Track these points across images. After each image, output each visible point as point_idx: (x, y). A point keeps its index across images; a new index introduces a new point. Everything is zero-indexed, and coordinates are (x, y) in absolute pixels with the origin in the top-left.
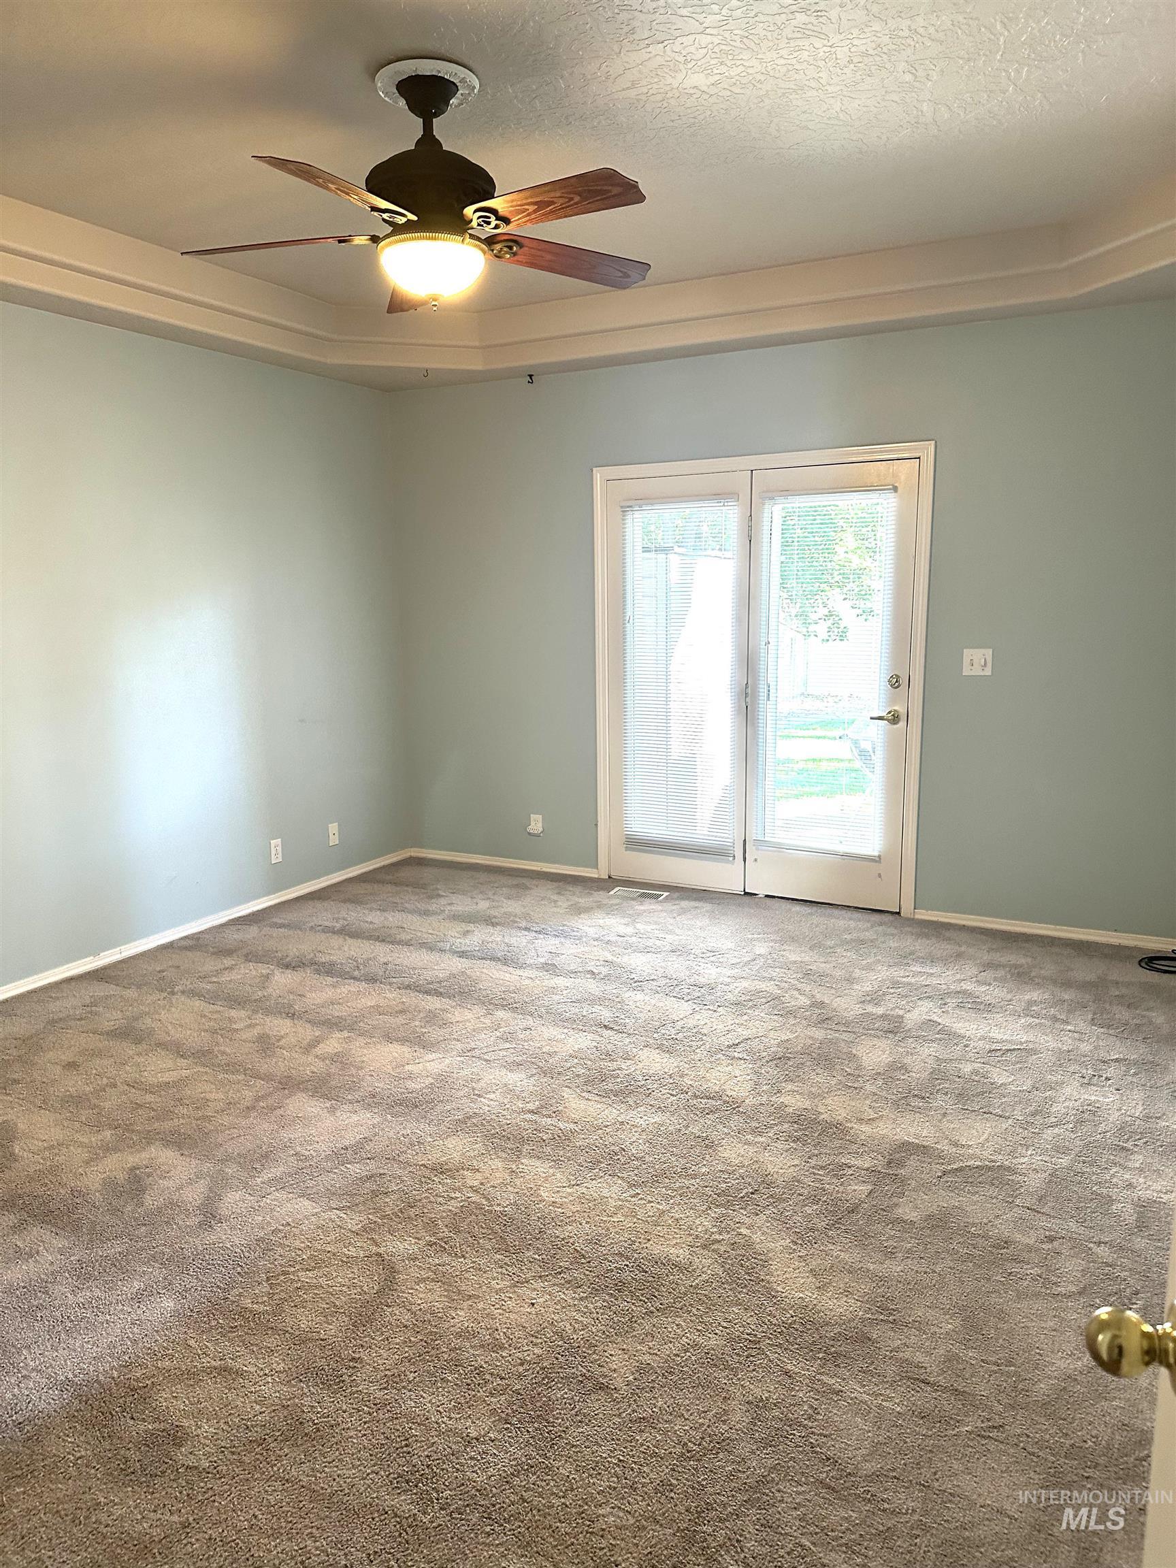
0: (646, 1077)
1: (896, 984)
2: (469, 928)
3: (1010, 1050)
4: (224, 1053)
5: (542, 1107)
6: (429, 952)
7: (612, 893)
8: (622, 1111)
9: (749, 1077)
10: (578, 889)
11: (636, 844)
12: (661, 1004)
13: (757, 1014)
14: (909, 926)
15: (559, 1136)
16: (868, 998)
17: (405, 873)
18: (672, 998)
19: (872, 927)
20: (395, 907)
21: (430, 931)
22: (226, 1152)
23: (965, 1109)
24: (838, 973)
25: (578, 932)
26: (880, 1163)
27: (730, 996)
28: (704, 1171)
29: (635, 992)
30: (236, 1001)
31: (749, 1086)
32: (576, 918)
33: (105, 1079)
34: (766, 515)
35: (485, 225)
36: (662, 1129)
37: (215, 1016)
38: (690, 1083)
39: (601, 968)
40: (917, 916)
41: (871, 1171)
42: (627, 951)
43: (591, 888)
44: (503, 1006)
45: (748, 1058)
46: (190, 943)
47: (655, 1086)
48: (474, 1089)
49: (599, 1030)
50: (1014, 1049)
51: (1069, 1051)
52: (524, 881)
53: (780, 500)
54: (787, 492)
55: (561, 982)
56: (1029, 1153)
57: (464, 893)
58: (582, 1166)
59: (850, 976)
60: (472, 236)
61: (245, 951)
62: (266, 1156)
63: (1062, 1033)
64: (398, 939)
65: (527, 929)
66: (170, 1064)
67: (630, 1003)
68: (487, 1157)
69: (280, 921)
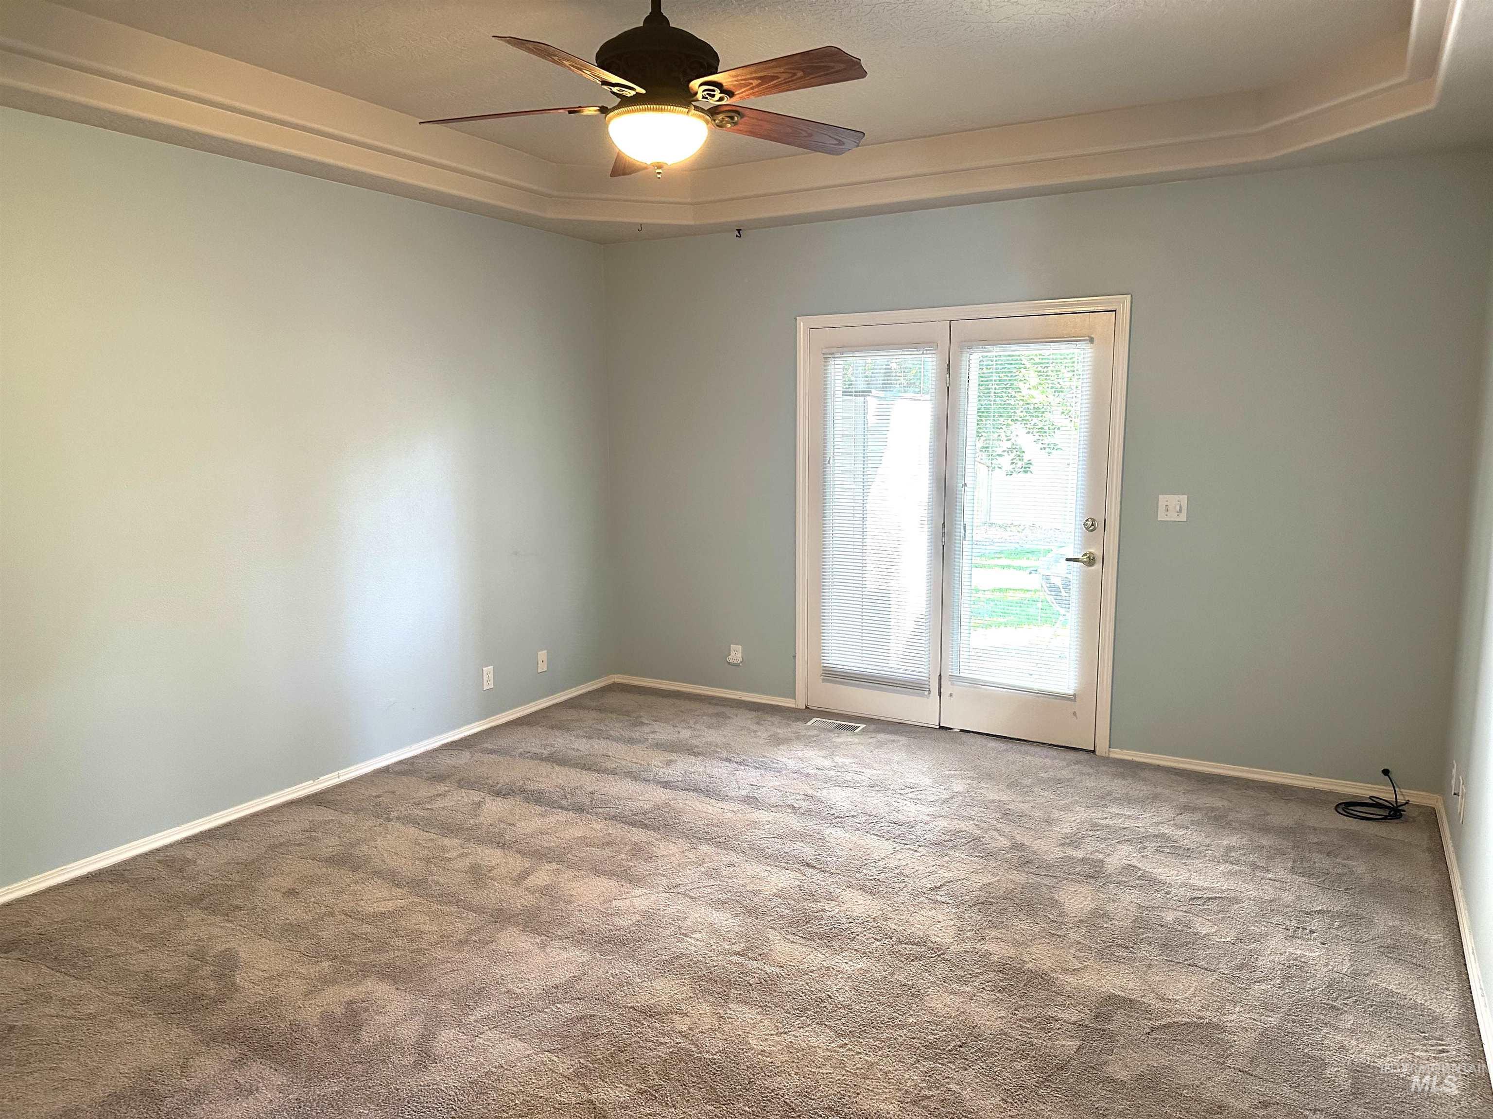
0: (851, 920)
1: (1094, 826)
2: (672, 758)
3: (1211, 898)
4: (437, 883)
5: (748, 949)
6: (634, 782)
7: (809, 724)
8: (827, 955)
9: (952, 923)
10: (776, 719)
11: (833, 676)
12: (862, 842)
13: (958, 855)
14: (1104, 766)
15: (766, 981)
16: (1068, 841)
17: (612, 700)
18: (873, 836)
19: (1068, 765)
20: (601, 735)
21: (634, 760)
22: (440, 988)
23: (1169, 961)
24: (1037, 814)
25: (777, 763)
26: (1087, 1016)
27: (929, 836)
28: (911, 1021)
29: (836, 829)
30: (449, 829)
31: (952, 932)
32: (775, 749)
33: (323, 908)
34: (965, 364)
35: (709, 97)
36: (867, 975)
37: (430, 844)
38: (894, 927)
39: (802, 803)
40: (1112, 755)
41: (1078, 1024)
42: (826, 785)
43: (789, 718)
44: (706, 840)
45: (950, 902)
46: (406, 767)
47: (860, 930)
48: (680, 927)
49: (802, 868)
50: (1216, 897)
51: (1271, 901)
52: (723, 709)
53: (980, 349)
54: (986, 342)
55: (763, 816)
56: (1237, 1009)
57: (667, 721)
58: (789, 1013)
59: (1049, 817)
60: (697, 108)
61: (457, 777)
62: (479, 993)
63: (1263, 881)
64: (603, 768)
65: (728, 760)
66: (386, 894)
67: (832, 840)
68: (694, 1001)
69: (490, 747)
